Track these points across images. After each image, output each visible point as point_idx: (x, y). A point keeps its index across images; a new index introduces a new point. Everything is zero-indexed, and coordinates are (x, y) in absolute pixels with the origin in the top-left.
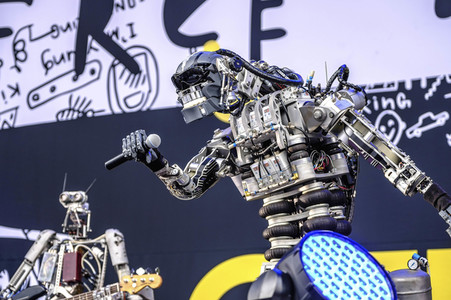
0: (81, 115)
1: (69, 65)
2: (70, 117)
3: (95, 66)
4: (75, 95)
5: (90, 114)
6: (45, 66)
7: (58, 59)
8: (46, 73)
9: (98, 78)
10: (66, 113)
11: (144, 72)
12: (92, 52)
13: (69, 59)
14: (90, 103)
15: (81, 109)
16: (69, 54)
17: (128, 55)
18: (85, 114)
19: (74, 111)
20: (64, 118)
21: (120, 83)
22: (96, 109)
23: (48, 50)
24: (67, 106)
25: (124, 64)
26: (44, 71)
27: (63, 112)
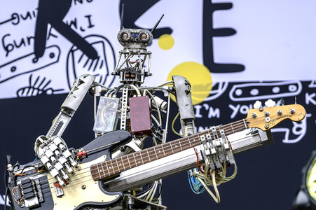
0: (40, 92)
1: (30, 48)
2: (30, 94)
3: (55, 50)
4: (35, 75)
5: (49, 92)
6: (6, 48)
7: (18, 44)
8: (7, 55)
9: (57, 61)
10: (26, 90)
11: (102, 58)
12: (51, 37)
13: (29, 43)
14: (49, 82)
15: (41, 88)
16: (29, 39)
17: (86, 43)
18: (44, 92)
19: (34, 89)
20: (25, 95)
21: (79, 66)
22: (55, 88)
23: (9, 35)
24: (28, 85)
25: (82, 50)
26: (5, 53)
27: (24, 89)
